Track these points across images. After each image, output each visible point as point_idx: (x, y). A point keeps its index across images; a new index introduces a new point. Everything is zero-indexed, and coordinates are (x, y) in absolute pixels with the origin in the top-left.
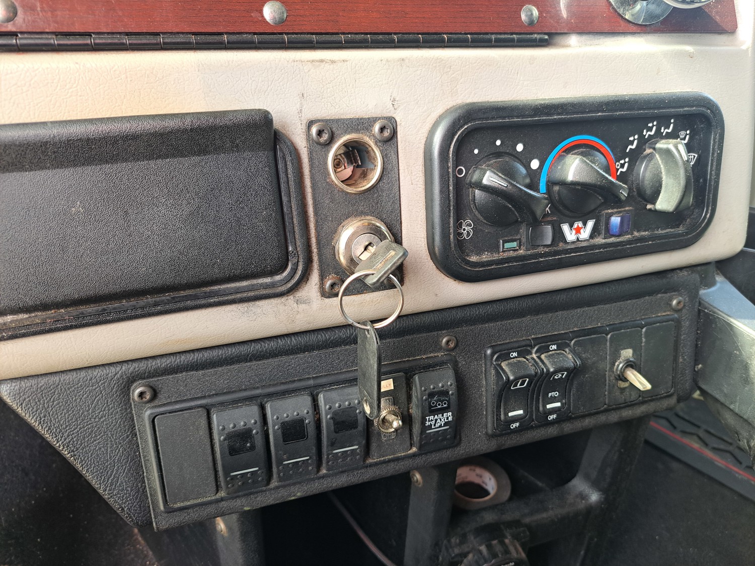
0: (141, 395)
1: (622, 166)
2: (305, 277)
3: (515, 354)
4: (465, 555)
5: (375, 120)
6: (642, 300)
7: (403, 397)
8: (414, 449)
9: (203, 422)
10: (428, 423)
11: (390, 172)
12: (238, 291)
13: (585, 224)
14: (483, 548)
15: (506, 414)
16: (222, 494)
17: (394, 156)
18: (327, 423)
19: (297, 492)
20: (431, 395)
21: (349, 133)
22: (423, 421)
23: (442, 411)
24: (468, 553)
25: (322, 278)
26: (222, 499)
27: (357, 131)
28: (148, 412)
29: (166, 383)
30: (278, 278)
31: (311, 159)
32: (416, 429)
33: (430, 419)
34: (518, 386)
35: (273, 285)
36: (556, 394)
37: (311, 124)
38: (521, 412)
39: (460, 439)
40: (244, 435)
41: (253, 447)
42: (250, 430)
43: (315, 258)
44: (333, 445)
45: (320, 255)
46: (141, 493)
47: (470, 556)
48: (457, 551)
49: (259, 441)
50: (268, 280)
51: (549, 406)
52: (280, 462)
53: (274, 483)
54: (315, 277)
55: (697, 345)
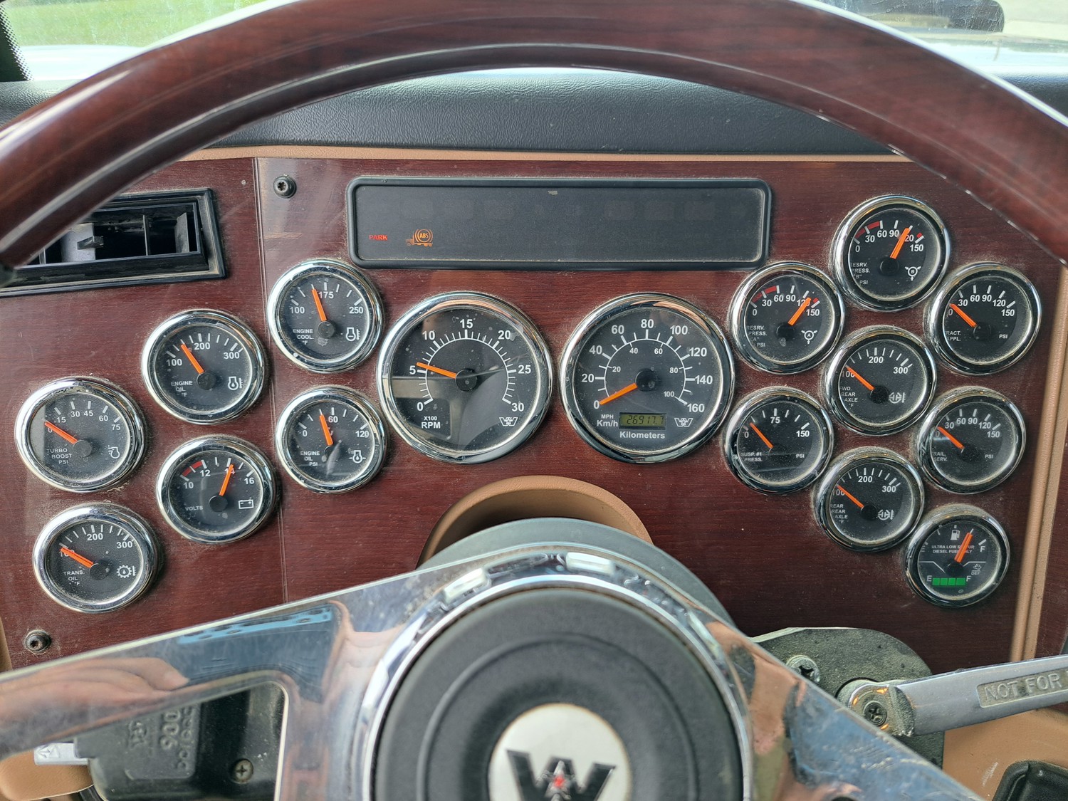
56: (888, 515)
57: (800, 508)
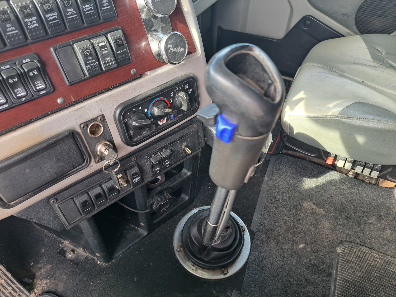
0: (53, 202)
1: (171, 101)
2: (90, 161)
3: (153, 155)
4: (154, 202)
5: (97, 117)
6: (186, 129)
7: (125, 177)
8: (132, 187)
9: (72, 202)
10: (134, 181)
11: (106, 128)
12: (74, 172)
13: (164, 119)
14: (159, 199)
15: (155, 170)
16: (83, 216)
17: (106, 124)
18: (107, 191)
19: (103, 208)
20: (133, 175)
21: (92, 123)
22: (132, 181)
23: (137, 177)
24: (155, 201)
25: (95, 159)
26: (83, 217)
27: (94, 122)
28: (57, 205)
29: (59, 196)
30: (83, 165)
31: (83, 133)
32: (131, 183)
33: (134, 180)
34: (156, 163)
35: (83, 167)
36: (167, 160)
37: (80, 125)
38: (159, 168)
39: (144, 180)
40: (86, 201)
41: (89, 204)
42: (87, 200)
43: (91, 155)
44: (109, 195)
45: (92, 154)
46: (61, 223)
47: (156, 202)
48: (151, 202)
49: (90, 202)
50: (81, 166)
51: (166, 164)
52: (96, 204)
53: (96, 208)
54: (93, 160)
55: (204, 133)
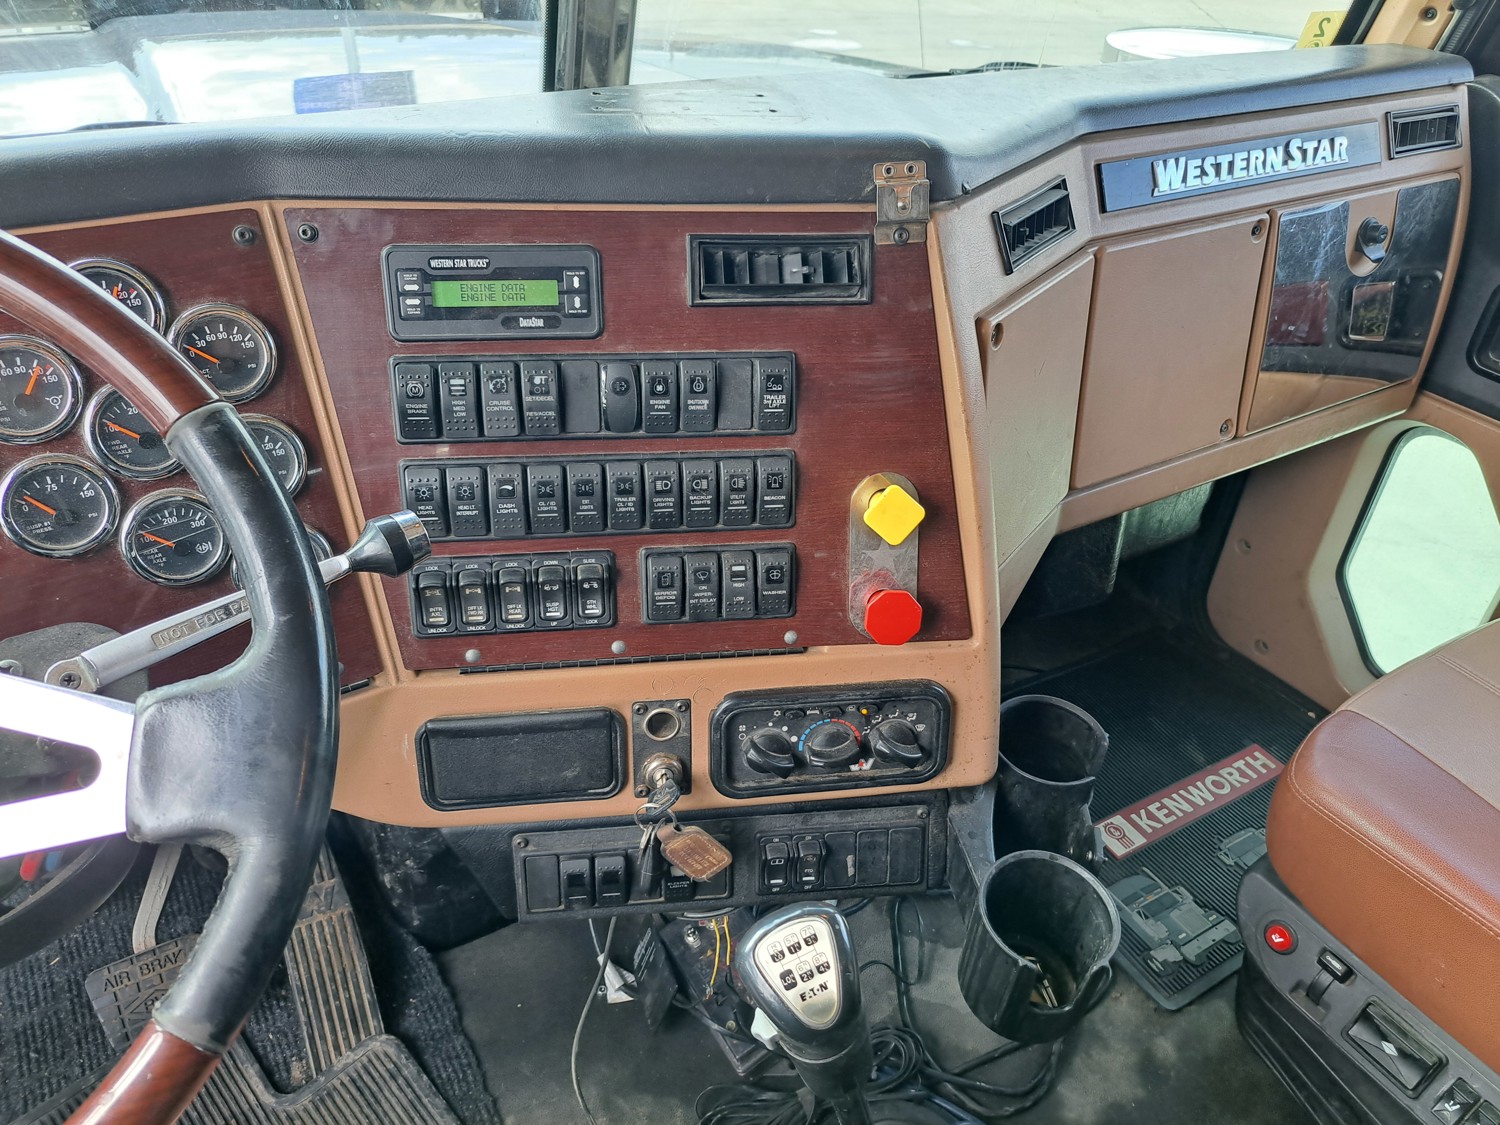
56: (206, 547)
57: (112, 563)
